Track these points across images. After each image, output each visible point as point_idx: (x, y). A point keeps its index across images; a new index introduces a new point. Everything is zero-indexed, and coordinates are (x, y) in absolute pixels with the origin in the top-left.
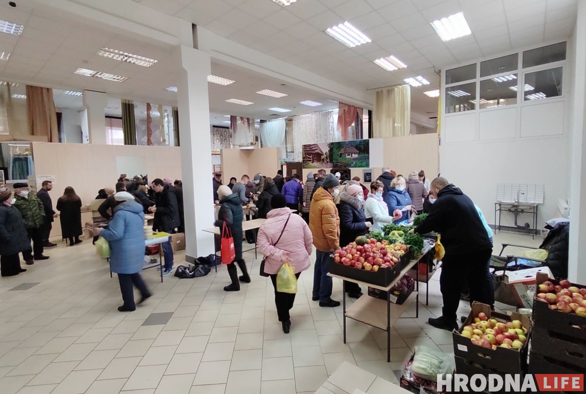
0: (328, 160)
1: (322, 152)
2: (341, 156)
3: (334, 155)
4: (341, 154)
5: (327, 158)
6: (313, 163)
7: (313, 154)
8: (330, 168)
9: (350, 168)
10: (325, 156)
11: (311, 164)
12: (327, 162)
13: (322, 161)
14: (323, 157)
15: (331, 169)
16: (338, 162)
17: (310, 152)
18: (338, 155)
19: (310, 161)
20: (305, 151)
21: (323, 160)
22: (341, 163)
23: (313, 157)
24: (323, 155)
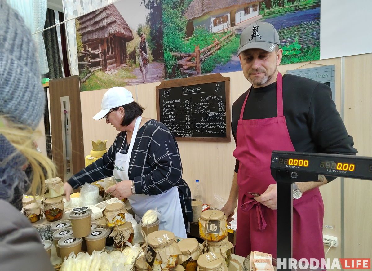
0: (149, 55)
1: (128, 29)
2: (189, 33)
3: (165, 31)
4: (190, 25)
5: (143, 48)
6: (104, 69)
7: (102, 41)
8: (153, 80)
9: (225, 75)
10: (137, 40)
11: (99, 74)
12: (146, 61)
13: (129, 61)
14: (131, 46)
15: (158, 84)
16: (179, 58)
17: (95, 36)
18: (180, 30)
19: (97, 64)
20: (83, 35)
21: (133, 56)
22: (191, 57)
23: (104, 52)
24: (130, 39)
